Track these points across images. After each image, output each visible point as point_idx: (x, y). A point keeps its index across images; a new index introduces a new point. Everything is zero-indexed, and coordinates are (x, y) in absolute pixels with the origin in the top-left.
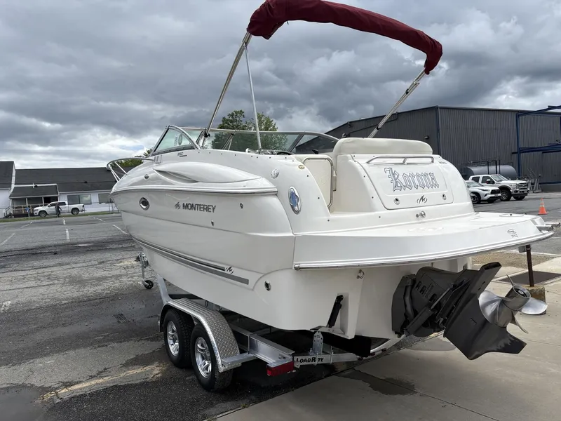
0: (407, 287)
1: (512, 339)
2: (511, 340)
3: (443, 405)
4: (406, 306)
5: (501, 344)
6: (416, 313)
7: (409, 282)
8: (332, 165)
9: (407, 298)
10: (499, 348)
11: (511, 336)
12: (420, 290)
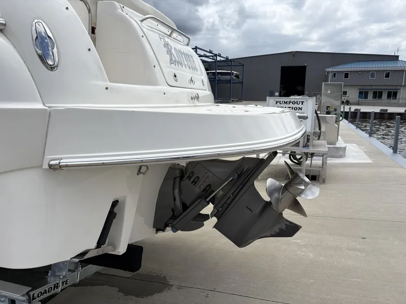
0: (175, 178)
1: (288, 224)
2: (286, 225)
3: (205, 294)
4: (175, 199)
5: (276, 229)
6: (185, 207)
7: (177, 173)
8: (89, 11)
9: (177, 191)
10: (273, 233)
11: (287, 221)
12: (191, 180)
